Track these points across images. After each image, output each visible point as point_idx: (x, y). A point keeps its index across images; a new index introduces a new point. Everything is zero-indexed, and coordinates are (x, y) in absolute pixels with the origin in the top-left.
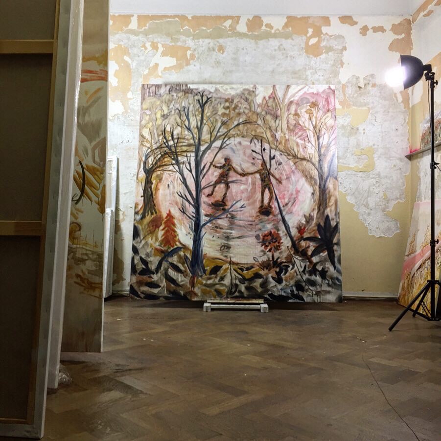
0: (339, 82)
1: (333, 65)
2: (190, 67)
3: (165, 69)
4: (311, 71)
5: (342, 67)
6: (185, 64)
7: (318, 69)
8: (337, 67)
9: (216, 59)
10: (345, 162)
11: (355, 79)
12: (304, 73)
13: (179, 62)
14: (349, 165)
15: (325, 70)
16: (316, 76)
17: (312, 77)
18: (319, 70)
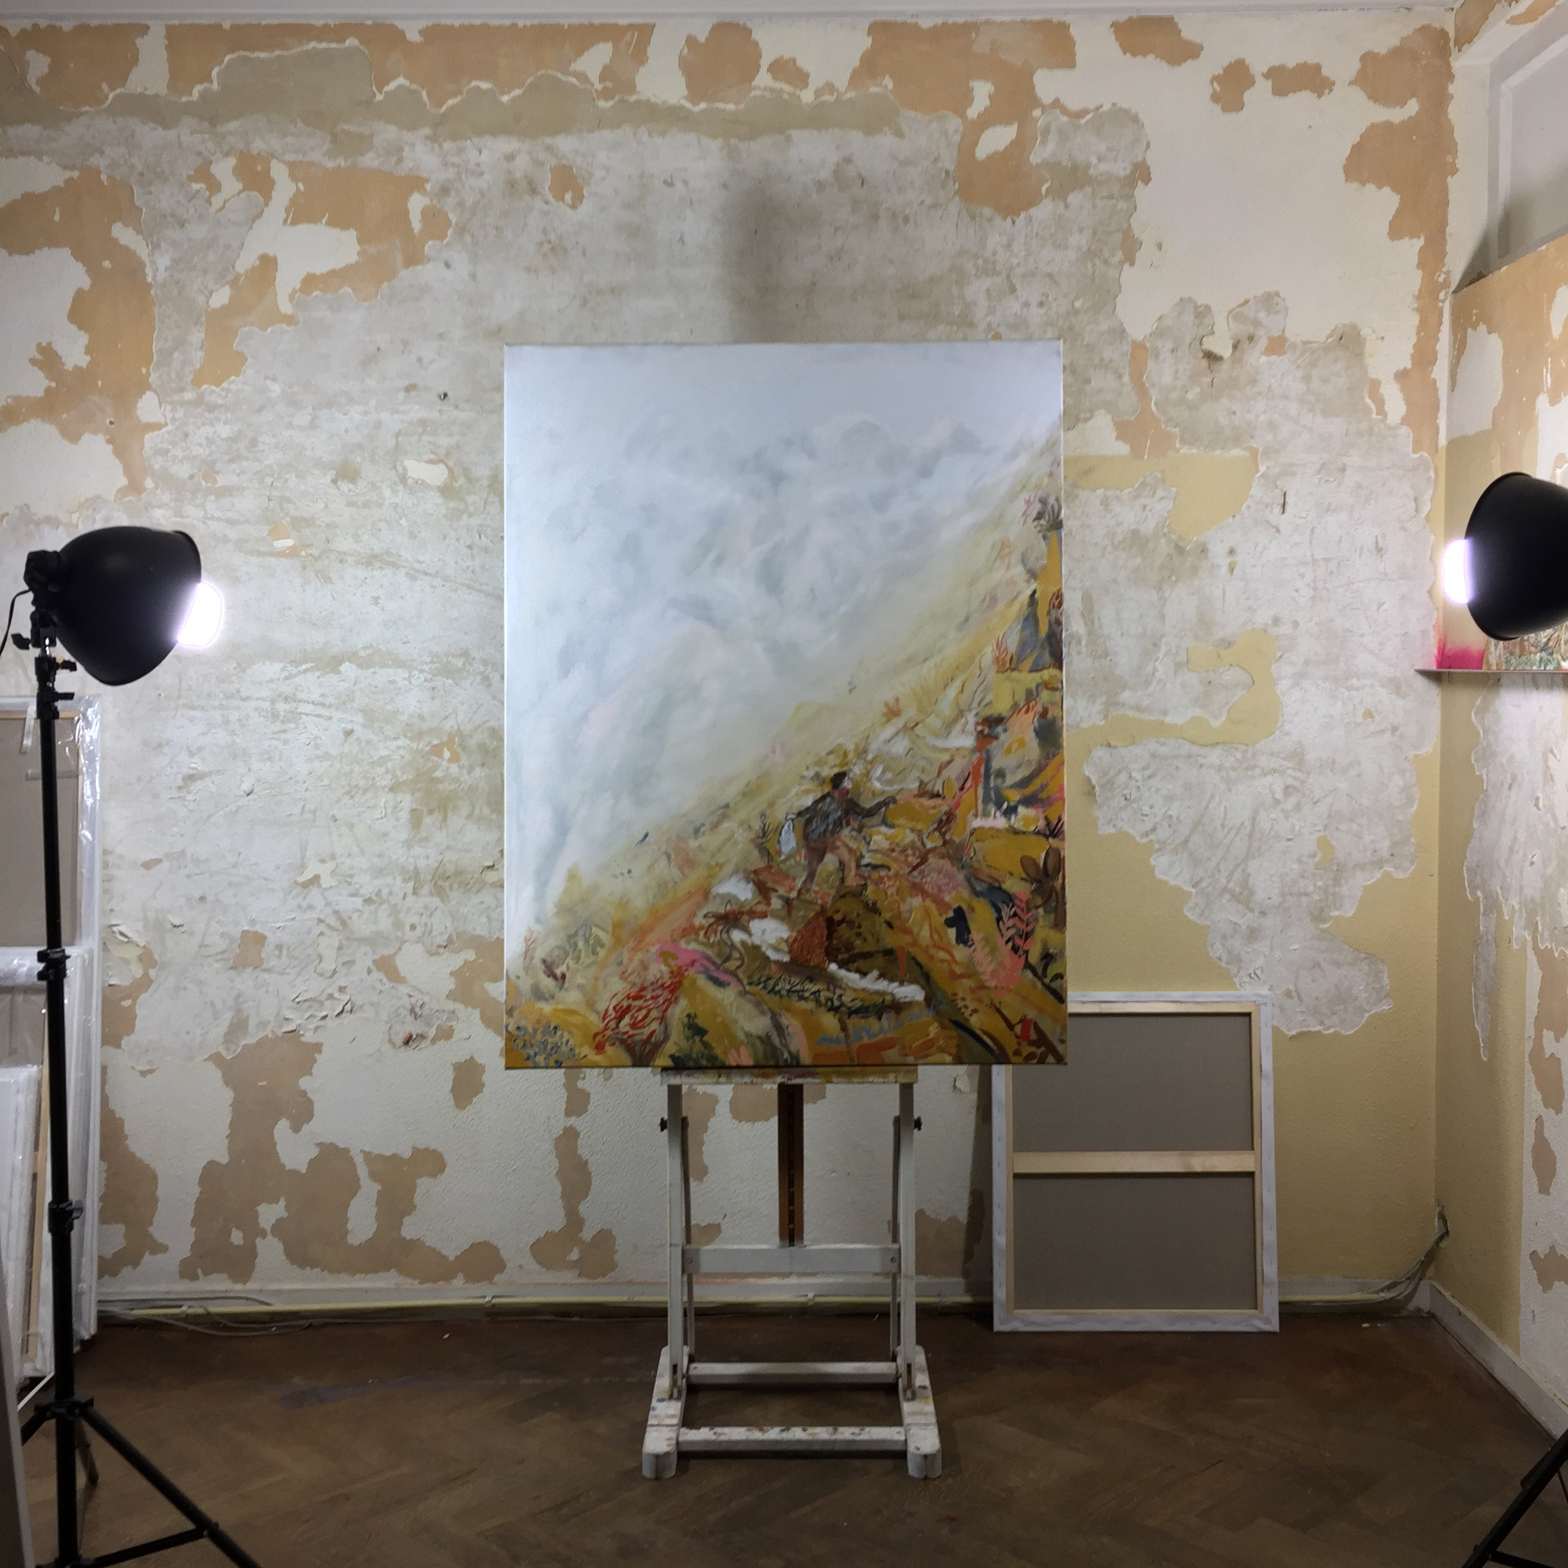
0: (1120, 333)
1: (1090, 254)
2: (427, 273)
3: (310, 282)
4: (987, 282)
5: (1132, 264)
6: (399, 258)
7: (1019, 271)
8: (1106, 262)
9: (545, 231)
10: (1146, 702)
11: (1189, 318)
12: (955, 290)
13: (372, 250)
14: (1165, 713)
15: (1050, 276)
16: (1015, 307)
17: (991, 311)
18: (1024, 276)
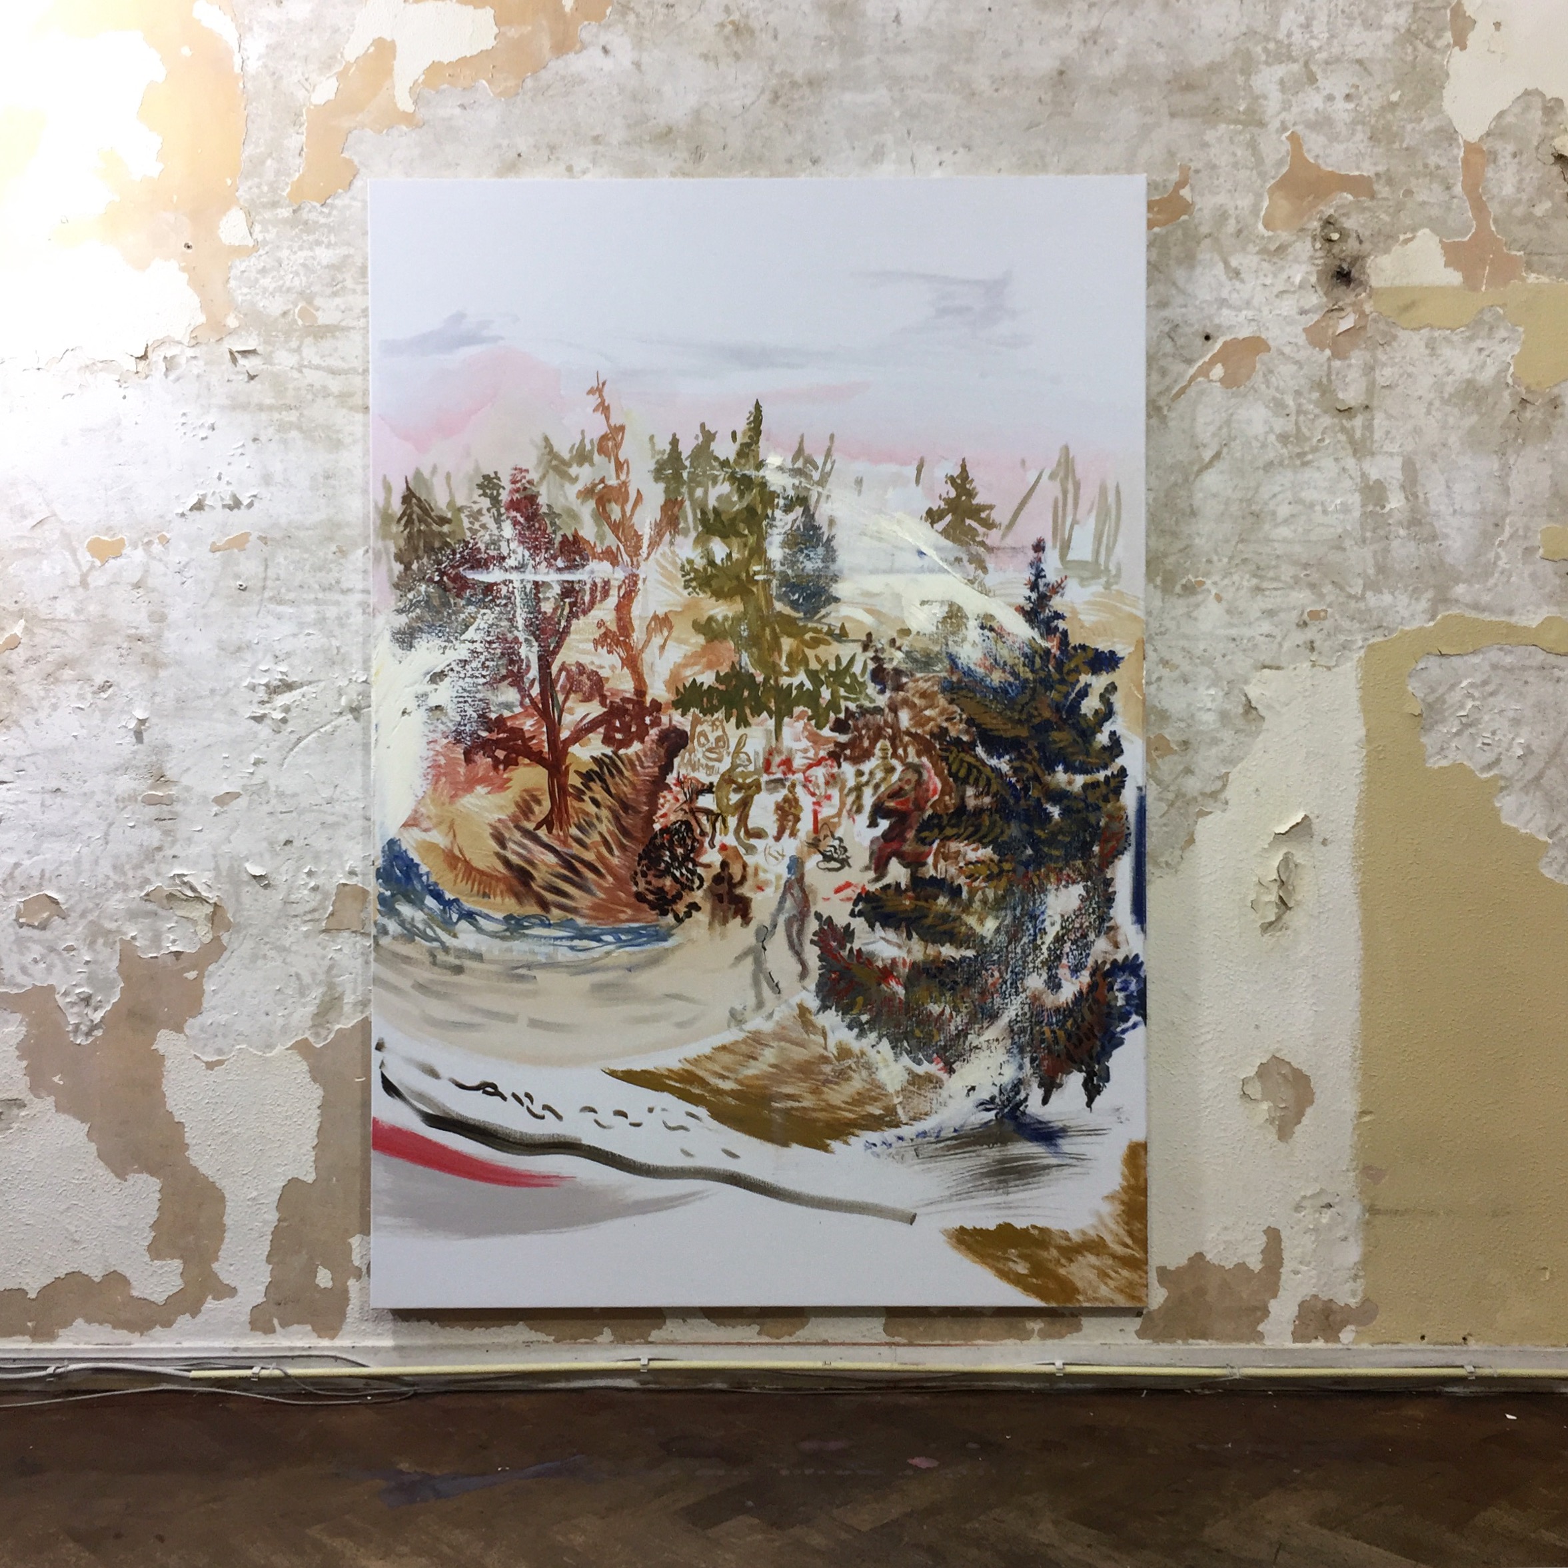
0: (1447, 134)
1: (1410, 36)
2: (576, 63)
3: (435, 70)
4: (1280, 71)
5: (1463, 47)
6: (546, 42)
7: (1323, 55)
8: (1429, 45)
9: (727, 10)
10: (1486, 598)
11: (1537, 115)
12: (1240, 80)
13: (513, 33)
14: (1510, 612)
15: (1359, 62)
16: (1313, 101)
17: (1286, 106)
18: (1327, 63)
